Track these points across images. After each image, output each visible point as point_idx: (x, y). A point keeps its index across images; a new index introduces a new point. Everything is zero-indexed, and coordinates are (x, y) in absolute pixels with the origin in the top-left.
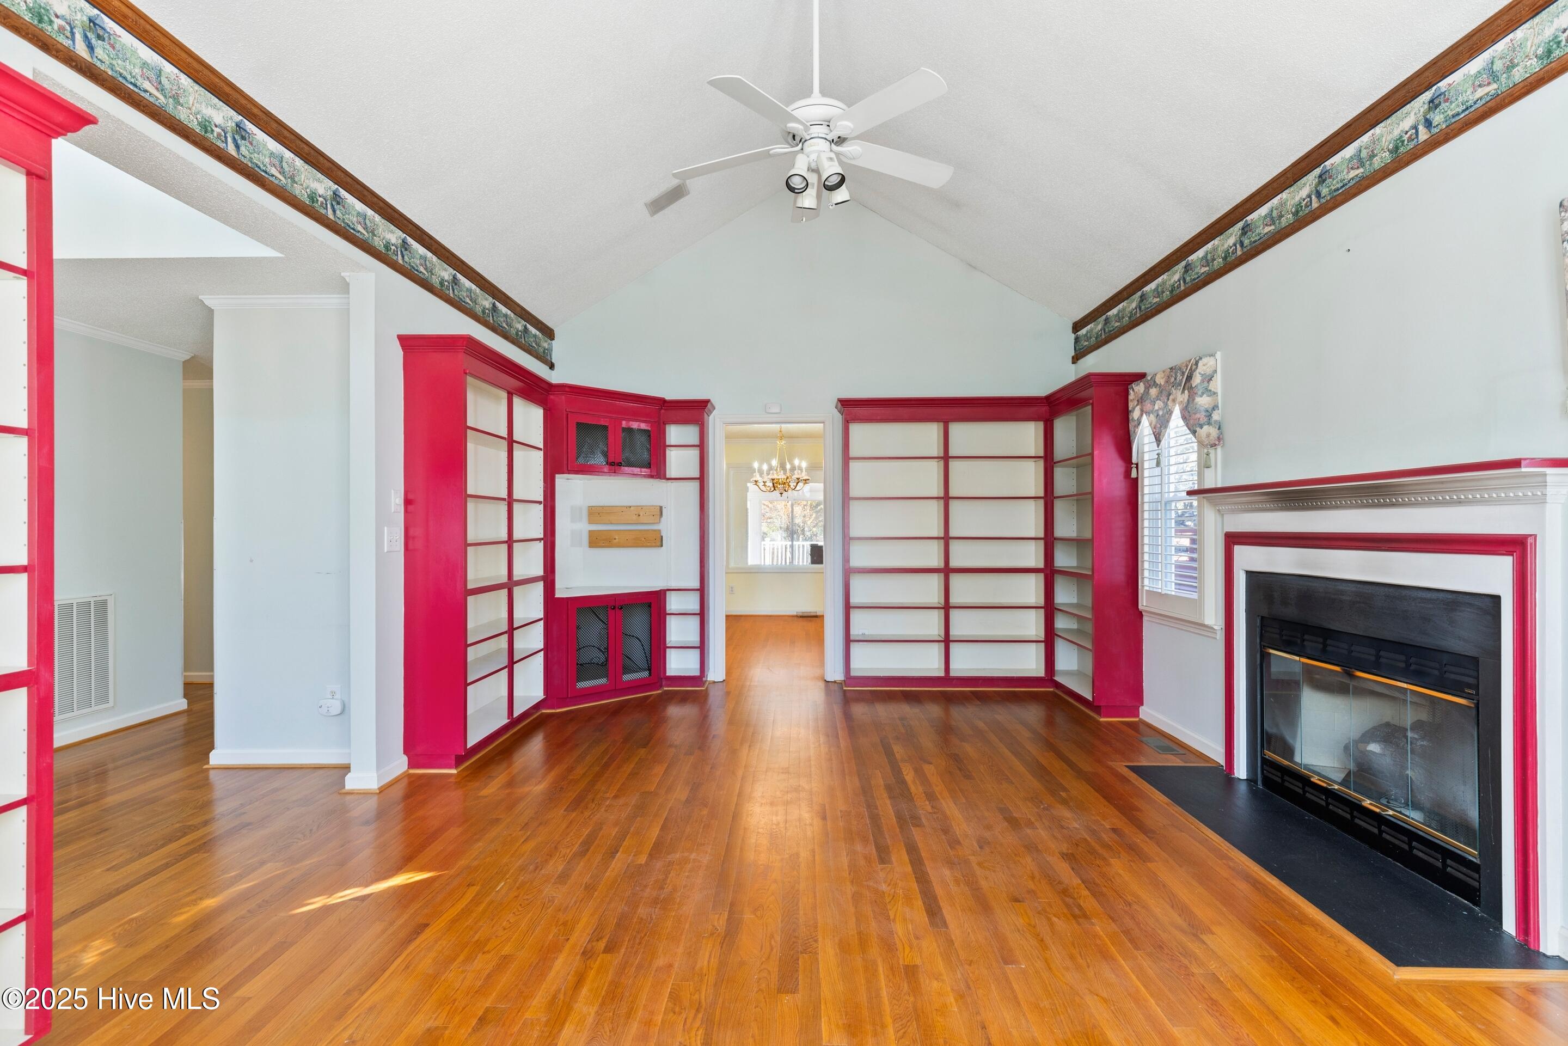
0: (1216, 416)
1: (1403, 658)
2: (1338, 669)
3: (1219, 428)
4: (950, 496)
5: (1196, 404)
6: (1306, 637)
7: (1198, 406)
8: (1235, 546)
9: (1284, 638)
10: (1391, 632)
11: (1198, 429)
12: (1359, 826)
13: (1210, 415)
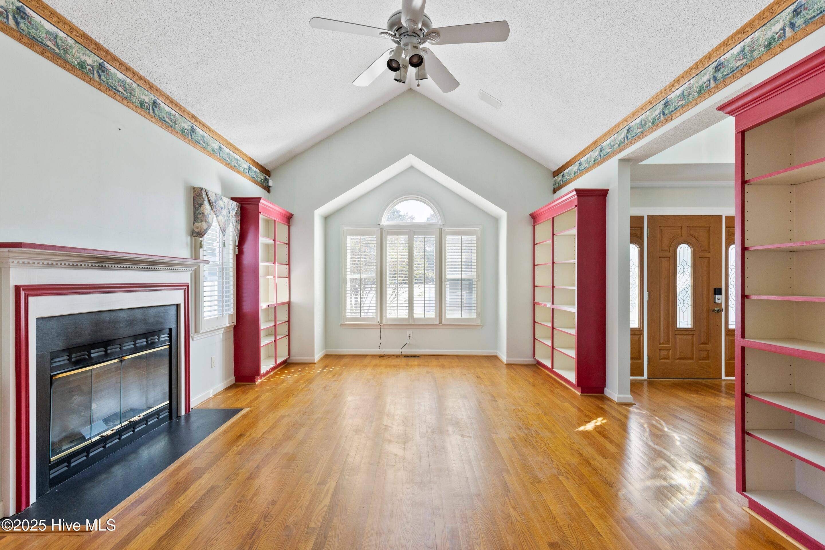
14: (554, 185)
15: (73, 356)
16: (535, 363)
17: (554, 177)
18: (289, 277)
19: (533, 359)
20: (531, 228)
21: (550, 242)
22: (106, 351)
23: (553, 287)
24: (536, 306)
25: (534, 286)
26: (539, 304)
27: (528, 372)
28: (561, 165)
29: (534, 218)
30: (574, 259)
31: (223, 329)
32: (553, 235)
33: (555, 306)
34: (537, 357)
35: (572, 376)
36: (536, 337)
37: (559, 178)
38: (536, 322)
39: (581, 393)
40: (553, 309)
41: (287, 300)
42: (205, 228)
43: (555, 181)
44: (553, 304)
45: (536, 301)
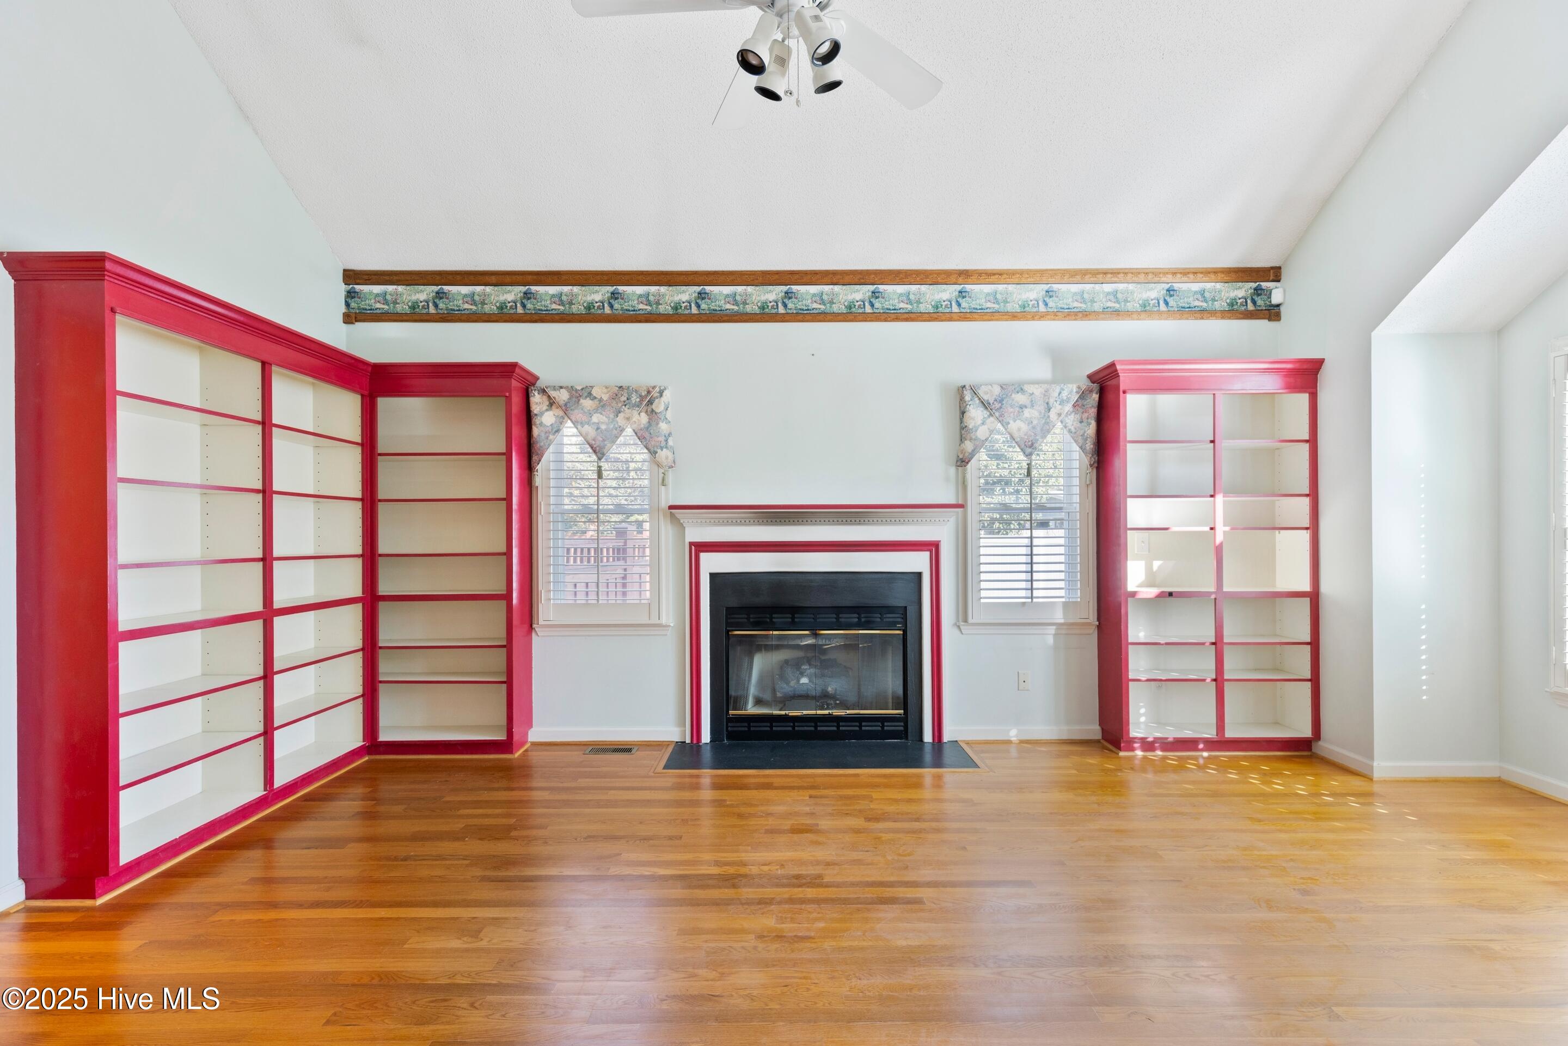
0: (670, 443)
1: (856, 615)
2: (807, 632)
3: (674, 453)
4: (274, 489)
5: (660, 428)
6: (774, 616)
7: (660, 431)
8: (701, 553)
9: (751, 620)
10: (848, 601)
11: (659, 451)
12: (822, 731)
13: (667, 440)
15: (751, 616)
18: (1314, 528)
22: (793, 618)
31: (1054, 627)
41: (1306, 587)
42: (970, 451)
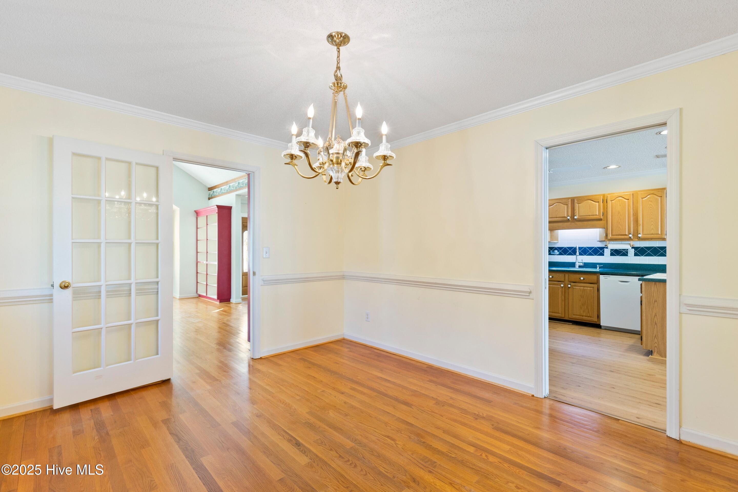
14: (209, 195)
16: (198, 296)
17: (209, 191)
19: (196, 294)
20: (196, 218)
21: (206, 228)
23: (207, 252)
24: (198, 263)
25: (197, 252)
26: (200, 262)
27: (194, 301)
28: (212, 186)
29: (197, 213)
30: (216, 238)
32: (207, 225)
33: (208, 263)
34: (198, 293)
35: (215, 297)
36: (198, 282)
37: (211, 192)
38: (198, 273)
39: (220, 302)
40: (207, 264)
43: (210, 193)
44: (207, 261)
45: (198, 260)
